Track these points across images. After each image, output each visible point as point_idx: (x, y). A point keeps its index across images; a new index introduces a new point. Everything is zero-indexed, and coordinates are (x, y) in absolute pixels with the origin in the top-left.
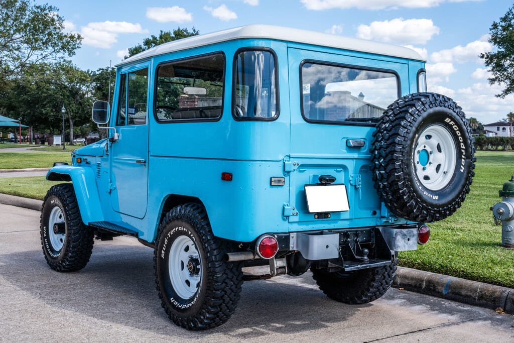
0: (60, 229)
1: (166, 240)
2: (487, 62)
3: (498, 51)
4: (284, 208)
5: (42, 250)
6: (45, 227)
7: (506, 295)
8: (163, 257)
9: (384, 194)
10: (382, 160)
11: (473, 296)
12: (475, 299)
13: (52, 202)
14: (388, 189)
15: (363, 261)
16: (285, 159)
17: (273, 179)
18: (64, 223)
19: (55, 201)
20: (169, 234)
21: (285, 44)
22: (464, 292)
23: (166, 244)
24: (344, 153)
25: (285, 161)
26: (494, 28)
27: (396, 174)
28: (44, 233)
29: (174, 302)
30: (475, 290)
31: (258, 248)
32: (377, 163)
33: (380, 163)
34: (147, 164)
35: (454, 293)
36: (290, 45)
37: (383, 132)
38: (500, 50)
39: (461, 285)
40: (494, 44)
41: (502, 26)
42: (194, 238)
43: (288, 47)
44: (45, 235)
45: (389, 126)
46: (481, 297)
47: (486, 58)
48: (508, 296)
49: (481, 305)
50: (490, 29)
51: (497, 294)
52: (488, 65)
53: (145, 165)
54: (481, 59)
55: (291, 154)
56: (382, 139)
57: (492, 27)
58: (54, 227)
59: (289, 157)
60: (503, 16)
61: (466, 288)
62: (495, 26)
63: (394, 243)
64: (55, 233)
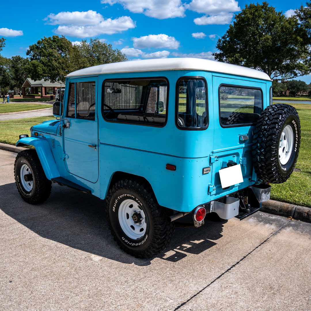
0: (28, 178)
1: (116, 201)
2: (215, 58)
3: (220, 53)
4: (209, 187)
5: (18, 189)
6: (18, 176)
7: (294, 209)
8: (114, 211)
9: (260, 170)
10: (263, 150)
11: (276, 210)
12: (277, 212)
13: (22, 162)
14: (264, 168)
15: (247, 212)
16: (210, 155)
17: (205, 170)
18: (31, 174)
19: (24, 161)
20: (119, 197)
21: (211, 74)
22: (271, 208)
23: (116, 203)
24: (238, 145)
25: (211, 156)
26: (219, 42)
27: (272, 159)
28: (17, 179)
29: (125, 240)
30: (277, 207)
31: (195, 216)
32: (258, 151)
33: (261, 152)
34: (97, 147)
35: (265, 208)
36: (214, 74)
37: (263, 132)
38: (221, 52)
39: (269, 204)
40: (219, 49)
41: (222, 41)
42: (141, 203)
43: (212, 76)
44: (18, 181)
45: (267, 127)
46: (281, 211)
47: (215, 56)
48: (295, 210)
49: (280, 215)
50: (218, 42)
51: (290, 209)
52: (216, 59)
53: (96, 148)
54: (213, 56)
55: (214, 151)
56: (263, 136)
57: (218, 41)
58: (25, 177)
59: (213, 153)
60: (223, 36)
61: (272, 205)
62: (219, 41)
63: (261, 197)
64: (26, 181)
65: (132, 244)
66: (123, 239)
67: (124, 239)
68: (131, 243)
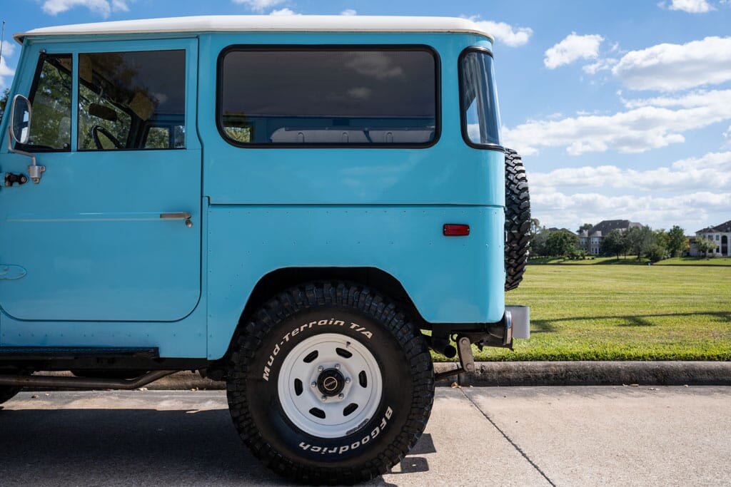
65: (338, 450)
66: (305, 448)
67: (308, 446)
68: (336, 449)
